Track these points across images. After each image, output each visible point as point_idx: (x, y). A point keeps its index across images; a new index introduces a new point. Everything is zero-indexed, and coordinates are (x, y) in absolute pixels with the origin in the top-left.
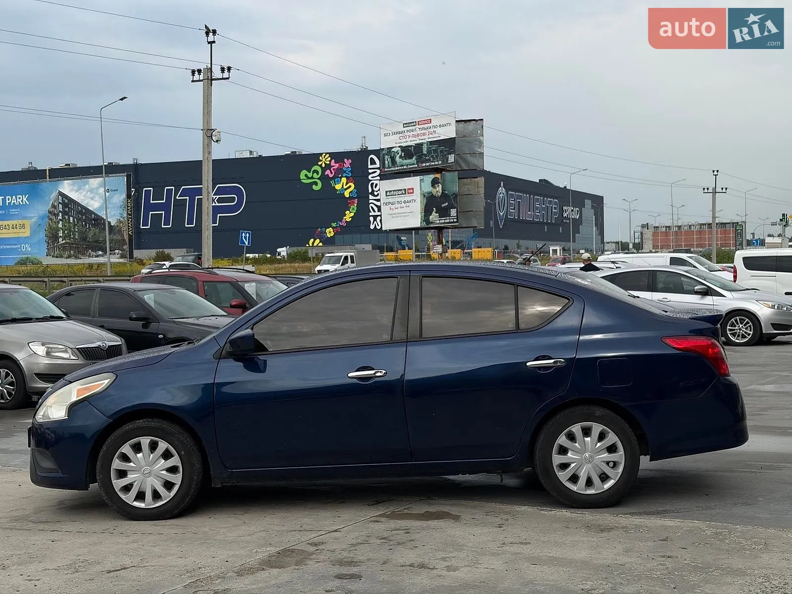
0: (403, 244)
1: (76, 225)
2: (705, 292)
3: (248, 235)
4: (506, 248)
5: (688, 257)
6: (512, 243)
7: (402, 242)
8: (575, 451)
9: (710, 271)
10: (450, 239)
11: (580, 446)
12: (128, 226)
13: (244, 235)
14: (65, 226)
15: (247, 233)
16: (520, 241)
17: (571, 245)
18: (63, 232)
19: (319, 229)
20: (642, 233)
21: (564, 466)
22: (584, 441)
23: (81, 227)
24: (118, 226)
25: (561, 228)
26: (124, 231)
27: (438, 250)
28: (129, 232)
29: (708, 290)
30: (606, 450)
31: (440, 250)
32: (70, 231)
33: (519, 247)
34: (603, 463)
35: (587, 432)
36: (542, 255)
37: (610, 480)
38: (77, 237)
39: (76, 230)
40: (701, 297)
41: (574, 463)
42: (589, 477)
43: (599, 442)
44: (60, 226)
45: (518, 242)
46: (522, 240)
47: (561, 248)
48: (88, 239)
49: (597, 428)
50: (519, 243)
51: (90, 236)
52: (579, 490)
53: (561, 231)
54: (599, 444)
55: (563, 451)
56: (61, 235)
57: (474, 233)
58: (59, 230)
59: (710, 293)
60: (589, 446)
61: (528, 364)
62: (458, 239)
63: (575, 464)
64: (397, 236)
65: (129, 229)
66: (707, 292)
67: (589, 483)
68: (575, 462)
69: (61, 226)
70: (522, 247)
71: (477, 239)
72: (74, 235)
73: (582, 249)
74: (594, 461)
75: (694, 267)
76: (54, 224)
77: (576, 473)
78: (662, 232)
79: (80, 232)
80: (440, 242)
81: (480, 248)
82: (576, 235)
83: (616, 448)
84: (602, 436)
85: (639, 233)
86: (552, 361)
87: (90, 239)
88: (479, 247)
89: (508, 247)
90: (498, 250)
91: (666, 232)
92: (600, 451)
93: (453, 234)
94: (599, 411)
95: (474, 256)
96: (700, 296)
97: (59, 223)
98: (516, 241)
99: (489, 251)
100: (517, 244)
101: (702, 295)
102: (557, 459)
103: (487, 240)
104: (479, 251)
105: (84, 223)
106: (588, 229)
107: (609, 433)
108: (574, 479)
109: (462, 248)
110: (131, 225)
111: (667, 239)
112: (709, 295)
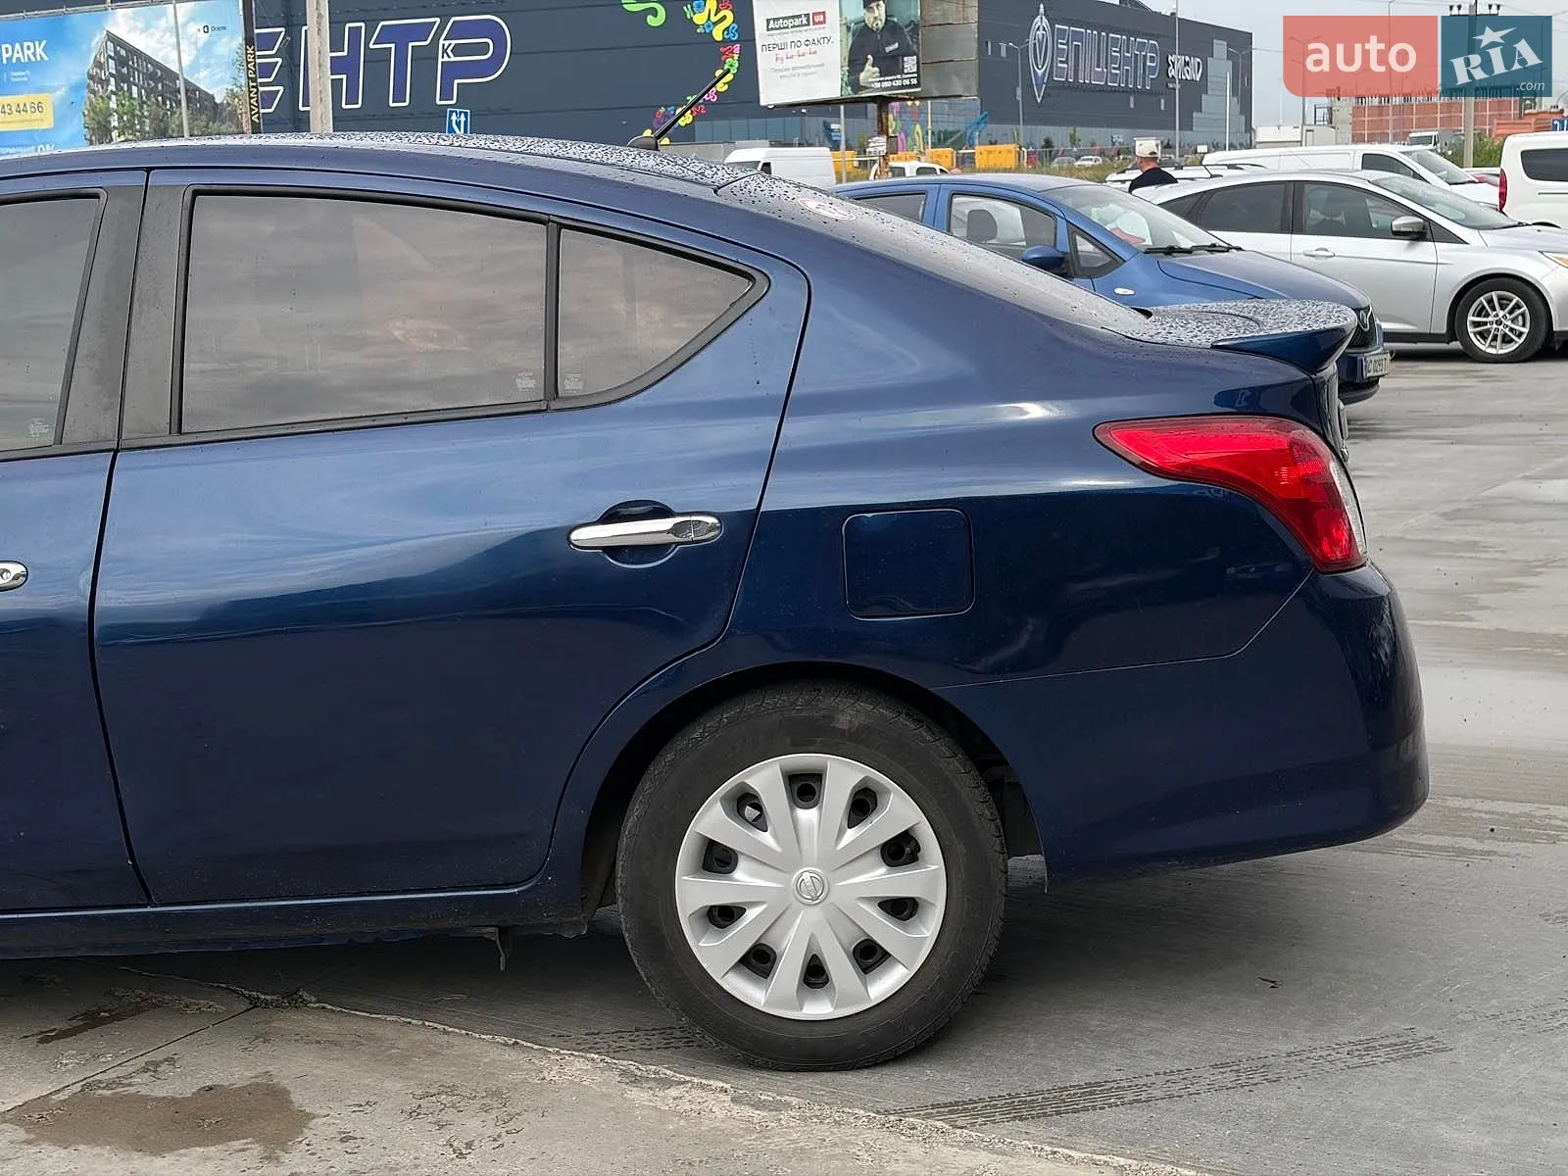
0: (835, 138)
1: (145, 103)
2: (1418, 233)
3: (463, 118)
4: (1048, 143)
5: (1403, 153)
6: (1060, 135)
7: (833, 134)
8: (764, 861)
9: (1450, 184)
10: (929, 127)
11: (778, 842)
12: (251, 104)
13: (454, 118)
14: (123, 105)
15: (461, 113)
16: (1078, 129)
17: (1177, 136)
18: (120, 118)
19: (663, 110)
20: (1330, 109)
21: (723, 916)
22: (795, 821)
23: (155, 106)
24: (229, 104)
25: (1163, 101)
26: (241, 114)
27: (880, 149)
28: (252, 116)
29: (1424, 228)
30: (877, 857)
31: (883, 149)
32: (133, 116)
33: (1074, 141)
34: (865, 906)
35: (805, 788)
36: (1121, 157)
37: (892, 965)
38: (147, 129)
39: (146, 113)
40: (1409, 245)
41: (754, 904)
42: (815, 957)
43: (850, 826)
44: (113, 105)
45: (1072, 132)
46: (1082, 126)
47: (1159, 142)
48: (170, 131)
49: (843, 776)
50: (1074, 135)
51: (173, 126)
52: (770, 1006)
53: (1162, 107)
54: (851, 834)
55: (718, 859)
56: (116, 124)
57: (982, 112)
58: (111, 115)
59: (1429, 235)
60: (812, 844)
61: (578, 536)
62: (951, 129)
63: (764, 907)
64: (825, 122)
65: (252, 110)
66: (1423, 233)
67: (815, 974)
68: (763, 903)
69: (115, 107)
70: (1080, 143)
71: (989, 125)
72: (142, 123)
73: (1203, 144)
74: (831, 899)
75: (1417, 176)
76: (100, 100)
77: (769, 941)
78: (1371, 108)
79: (154, 119)
80: (882, 130)
81: (995, 143)
82: (1195, 114)
83: (917, 848)
84: (862, 804)
85: (1326, 110)
86: (667, 524)
87: (173, 132)
88: (991, 143)
89: (1051, 142)
90: (1031, 149)
91: (1380, 107)
92: (854, 860)
93: (939, 118)
94: (851, 712)
95: (979, 162)
96: (1407, 242)
97: (109, 98)
98: (1070, 130)
99: (1009, 151)
100: (1071, 136)
101: (1412, 240)
102: (693, 892)
103: (1008, 128)
104: (990, 152)
105: (160, 98)
106: (1220, 101)
107: (888, 792)
108: (759, 960)
109: (957, 145)
110: (257, 101)
111: (1381, 120)
112: (1427, 240)
